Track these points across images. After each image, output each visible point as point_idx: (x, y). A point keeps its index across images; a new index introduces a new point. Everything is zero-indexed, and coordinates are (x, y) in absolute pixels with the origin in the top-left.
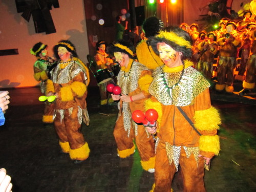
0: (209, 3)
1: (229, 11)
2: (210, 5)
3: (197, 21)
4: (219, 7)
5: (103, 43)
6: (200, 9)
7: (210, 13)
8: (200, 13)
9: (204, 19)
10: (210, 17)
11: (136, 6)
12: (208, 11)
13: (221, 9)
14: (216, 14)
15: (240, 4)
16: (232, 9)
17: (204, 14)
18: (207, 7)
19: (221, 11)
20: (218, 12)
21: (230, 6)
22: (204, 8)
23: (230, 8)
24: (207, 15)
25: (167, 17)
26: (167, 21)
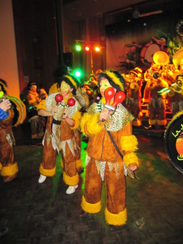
0: (127, 53)
1: (142, 60)
2: (127, 54)
3: (117, 67)
4: (134, 56)
5: (34, 84)
6: (120, 57)
7: (128, 61)
8: (120, 60)
9: (123, 66)
10: (128, 64)
11: (65, 52)
12: (126, 59)
13: (136, 58)
14: (132, 62)
15: (151, 55)
16: (146, 59)
17: (123, 61)
18: (126, 56)
19: (136, 60)
20: (134, 60)
21: (143, 56)
22: (123, 57)
23: (144, 58)
24: (125, 62)
25: (92, 63)
26: (92, 66)
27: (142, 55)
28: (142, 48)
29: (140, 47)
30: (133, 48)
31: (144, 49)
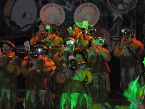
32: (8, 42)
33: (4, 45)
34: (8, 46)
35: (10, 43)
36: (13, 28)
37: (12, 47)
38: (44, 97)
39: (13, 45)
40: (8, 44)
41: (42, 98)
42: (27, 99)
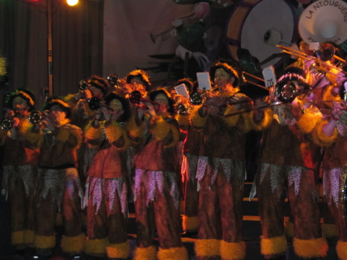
0: (178, 23)
1: (233, 50)
2: (180, 29)
4: (205, 36)
7: (182, 52)
9: (163, 67)
13: (212, 42)
14: (197, 55)
15: (263, 38)
16: (243, 46)
18: (174, 33)
19: (210, 48)
20: (203, 50)
21: (235, 37)
23: (238, 43)
24: (172, 56)
25: (50, 49)
26: (50, 59)
27: (231, 32)
28: (230, 10)
29: (225, 5)
30: (200, 8)
31: (239, 12)
32: (226, 65)
33: (218, 72)
34: (225, 73)
35: (229, 67)
36: (245, 62)
37: (233, 75)
38: (299, 178)
39: (235, 73)
40: (225, 69)
41: (295, 179)
42: (261, 181)
